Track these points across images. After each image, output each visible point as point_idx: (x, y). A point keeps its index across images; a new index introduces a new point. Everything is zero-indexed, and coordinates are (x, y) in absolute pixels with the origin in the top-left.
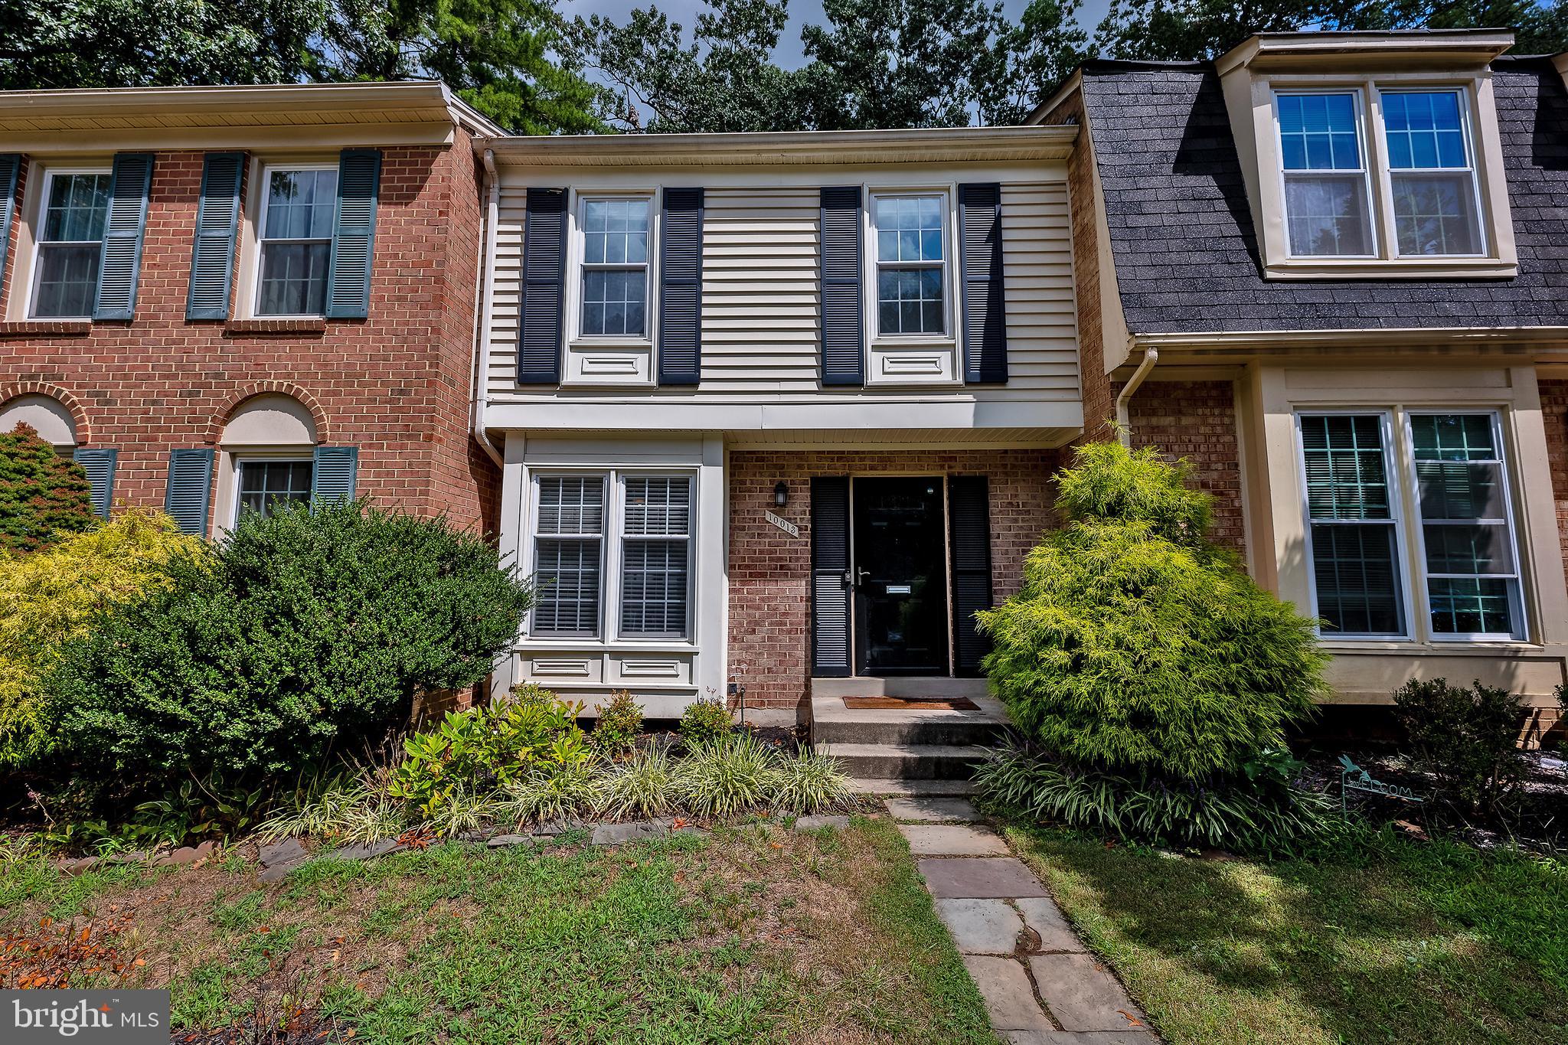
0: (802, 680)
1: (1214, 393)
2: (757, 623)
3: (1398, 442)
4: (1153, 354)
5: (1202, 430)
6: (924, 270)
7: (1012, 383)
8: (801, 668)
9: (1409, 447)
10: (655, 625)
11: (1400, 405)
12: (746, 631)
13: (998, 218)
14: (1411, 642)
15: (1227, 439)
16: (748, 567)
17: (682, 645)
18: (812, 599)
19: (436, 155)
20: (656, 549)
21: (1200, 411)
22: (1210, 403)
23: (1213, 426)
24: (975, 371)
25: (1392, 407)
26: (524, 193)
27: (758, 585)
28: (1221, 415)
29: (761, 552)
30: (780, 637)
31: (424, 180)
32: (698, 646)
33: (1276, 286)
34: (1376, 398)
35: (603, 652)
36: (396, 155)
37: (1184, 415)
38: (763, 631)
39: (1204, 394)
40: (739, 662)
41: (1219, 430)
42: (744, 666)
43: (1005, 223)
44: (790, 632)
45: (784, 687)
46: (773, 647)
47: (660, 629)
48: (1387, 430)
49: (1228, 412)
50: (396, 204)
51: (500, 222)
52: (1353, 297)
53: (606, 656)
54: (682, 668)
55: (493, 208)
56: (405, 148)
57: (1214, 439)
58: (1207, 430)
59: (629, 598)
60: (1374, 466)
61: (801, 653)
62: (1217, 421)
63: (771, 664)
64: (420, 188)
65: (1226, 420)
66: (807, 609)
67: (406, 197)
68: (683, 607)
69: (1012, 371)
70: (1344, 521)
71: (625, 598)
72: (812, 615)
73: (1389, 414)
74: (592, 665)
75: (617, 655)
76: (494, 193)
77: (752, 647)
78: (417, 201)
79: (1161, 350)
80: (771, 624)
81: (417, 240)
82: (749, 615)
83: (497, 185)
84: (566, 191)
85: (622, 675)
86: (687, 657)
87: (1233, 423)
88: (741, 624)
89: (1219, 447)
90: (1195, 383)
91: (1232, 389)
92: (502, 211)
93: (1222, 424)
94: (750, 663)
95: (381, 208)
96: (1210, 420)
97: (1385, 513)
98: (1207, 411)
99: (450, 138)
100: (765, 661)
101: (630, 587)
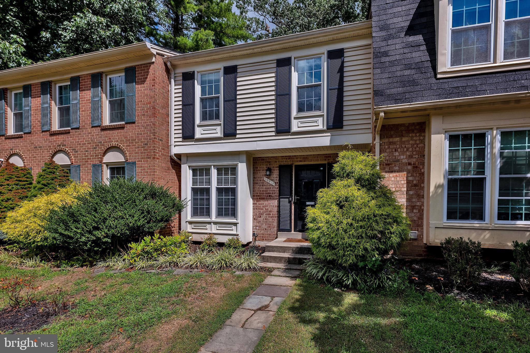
0: (276, 233)
1: (417, 127)
2: (262, 214)
3: (492, 143)
4: (382, 114)
5: (411, 142)
6: (315, 87)
7: (345, 128)
8: (276, 229)
9: (498, 145)
10: (227, 215)
11: (495, 128)
12: (258, 217)
13: (343, 62)
14: (486, 224)
15: (421, 145)
16: (259, 196)
17: (234, 221)
18: (279, 206)
19: (150, 66)
20: (227, 190)
21: (411, 135)
22: (415, 131)
23: (416, 140)
24: (331, 124)
25: (492, 129)
26: (181, 74)
27: (262, 202)
28: (420, 136)
29: (263, 191)
30: (269, 219)
31: (147, 75)
32: (239, 221)
33: (441, 81)
34: (485, 125)
35: (211, 222)
36: (140, 68)
37: (404, 137)
38: (263, 217)
39: (413, 128)
40: (256, 226)
41: (418, 142)
42: (257, 228)
43: (345, 64)
44: (272, 217)
45: (270, 235)
46: (267, 222)
47: (228, 215)
48: (489, 138)
49: (423, 134)
50: (141, 84)
51: (175, 85)
52: (477, 83)
53: (212, 223)
54: (234, 228)
55: (173, 81)
56: (141, 65)
57: (415, 146)
58: (413, 142)
59: (219, 206)
60: (481, 154)
61: (275, 224)
62: (418, 138)
63: (266, 227)
64: (147, 78)
65: (422, 138)
66: (277, 210)
67: (143, 82)
68: (234, 209)
69: (345, 123)
70: (463, 177)
71: (218, 206)
72: (279, 212)
73: (490, 132)
74: (208, 226)
75: (215, 223)
76: (173, 76)
77: (260, 222)
78: (146, 82)
79: (385, 113)
80: (266, 214)
81: (147, 95)
82: (259, 211)
83: (173, 73)
84: (194, 72)
85: (217, 229)
86: (235, 224)
87: (424, 139)
88: (257, 214)
89: (417, 149)
90: (409, 124)
91: (425, 125)
92: (176, 82)
93: (420, 140)
94: (259, 227)
95: (137, 86)
96: (415, 138)
97: (483, 173)
98: (414, 135)
99: (154, 60)
100: (264, 226)
101: (219, 202)
